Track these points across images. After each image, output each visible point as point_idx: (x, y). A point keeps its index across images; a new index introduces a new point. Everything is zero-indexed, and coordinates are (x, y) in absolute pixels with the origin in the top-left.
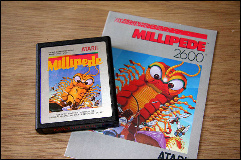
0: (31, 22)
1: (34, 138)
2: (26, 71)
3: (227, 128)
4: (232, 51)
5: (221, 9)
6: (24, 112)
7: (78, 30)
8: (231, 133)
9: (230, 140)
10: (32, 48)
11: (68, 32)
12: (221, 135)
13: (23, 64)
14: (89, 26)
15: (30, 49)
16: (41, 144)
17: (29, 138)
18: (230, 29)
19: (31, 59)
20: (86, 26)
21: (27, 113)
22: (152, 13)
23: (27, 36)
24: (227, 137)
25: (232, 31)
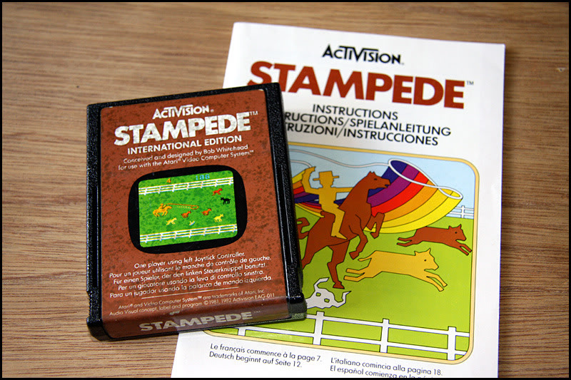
0: (35, 42)
1: (36, 340)
2: (21, 167)
3: (542, 318)
4: (559, 120)
5: (531, 14)
6: (11, 272)
7: (159, 63)
8: (553, 330)
9: (550, 350)
10: (34, 109)
11: (133, 67)
12: (528, 338)
13: (12, 148)
14: (186, 55)
15: (31, 111)
16: (53, 357)
17: (22, 340)
18: (554, 65)
19: (35, 137)
20: (177, 55)
21: (17, 276)
22: (352, 22)
23: (24, 77)
24: (543, 341)
25: (559, 69)
